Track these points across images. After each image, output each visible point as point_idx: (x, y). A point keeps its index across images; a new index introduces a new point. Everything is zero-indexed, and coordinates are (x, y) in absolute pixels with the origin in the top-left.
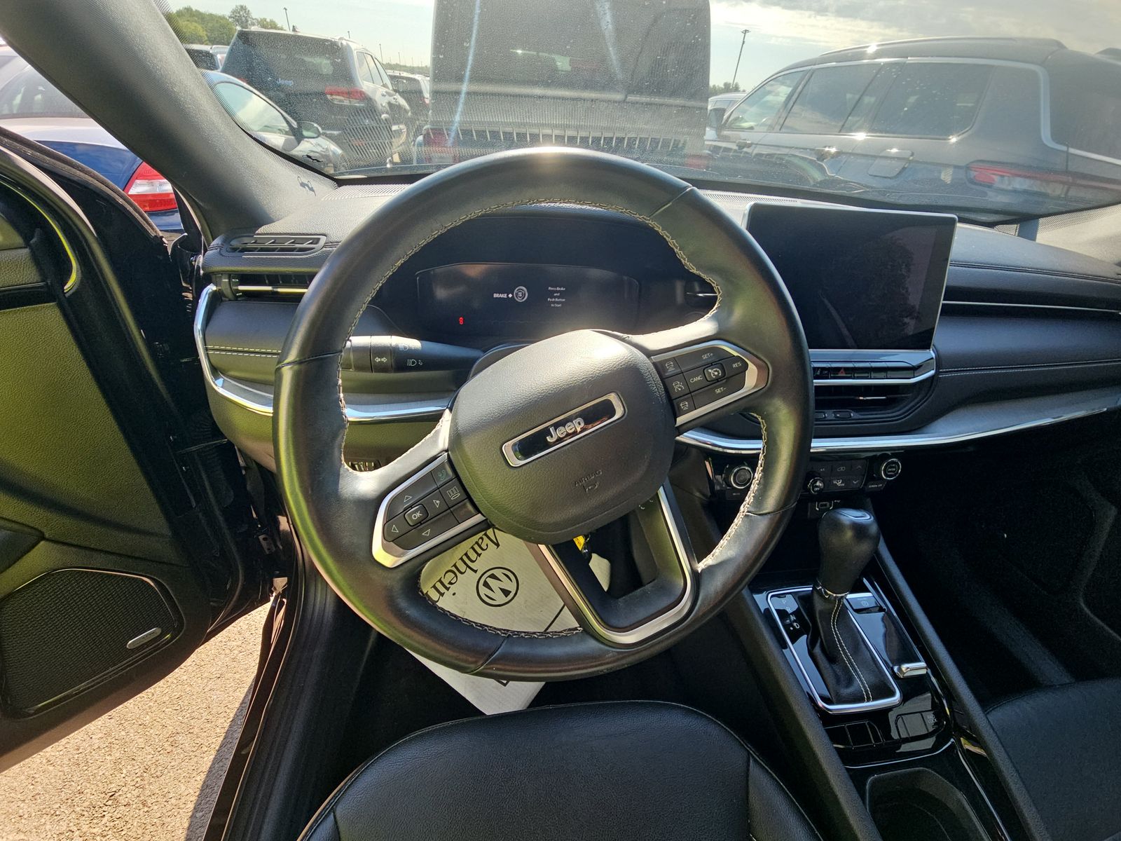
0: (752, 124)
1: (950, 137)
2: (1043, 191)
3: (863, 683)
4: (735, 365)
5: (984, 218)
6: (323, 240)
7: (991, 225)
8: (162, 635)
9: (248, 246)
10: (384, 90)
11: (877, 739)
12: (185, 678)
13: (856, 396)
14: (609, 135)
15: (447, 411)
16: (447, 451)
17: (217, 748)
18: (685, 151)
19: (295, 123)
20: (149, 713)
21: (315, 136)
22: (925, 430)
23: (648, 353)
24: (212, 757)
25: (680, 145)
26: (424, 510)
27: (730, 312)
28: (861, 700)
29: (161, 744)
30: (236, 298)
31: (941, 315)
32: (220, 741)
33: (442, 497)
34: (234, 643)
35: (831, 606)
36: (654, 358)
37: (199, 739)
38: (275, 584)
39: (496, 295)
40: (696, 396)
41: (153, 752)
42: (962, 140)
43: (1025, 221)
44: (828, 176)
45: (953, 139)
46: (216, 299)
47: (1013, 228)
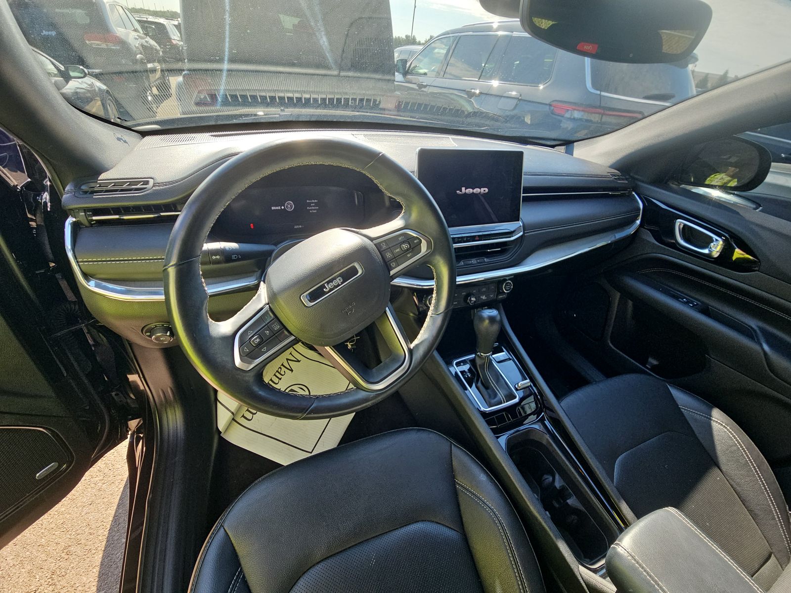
0: (426, 71)
1: (540, 85)
2: (589, 118)
3: (501, 395)
4: (415, 242)
5: (549, 143)
6: (151, 182)
7: (553, 146)
8: (60, 466)
9: (96, 189)
10: (135, 34)
11: (509, 420)
12: (63, 509)
13: (486, 249)
14: (332, 96)
15: (262, 283)
16: (268, 304)
17: (103, 549)
18: (381, 106)
19: (63, 67)
20: (44, 537)
21: (82, 75)
22: (522, 263)
23: (371, 239)
24: (101, 555)
25: (377, 103)
26: (260, 337)
27: (410, 215)
28: (501, 403)
29: (59, 555)
30: (92, 225)
31: (522, 202)
32: (104, 544)
33: (269, 329)
34: (97, 479)
35: (483, 361)
36: (375, 242)
37: (88, 546)
38: (130, 426)
39: (273, 208)
40: (398, 259)
41: (54, 561)
42: (547, 87)
43: (568, 143)
44: (476, 108)
45: (541, 87)
46: (76, 227)
47: (563, 147)
